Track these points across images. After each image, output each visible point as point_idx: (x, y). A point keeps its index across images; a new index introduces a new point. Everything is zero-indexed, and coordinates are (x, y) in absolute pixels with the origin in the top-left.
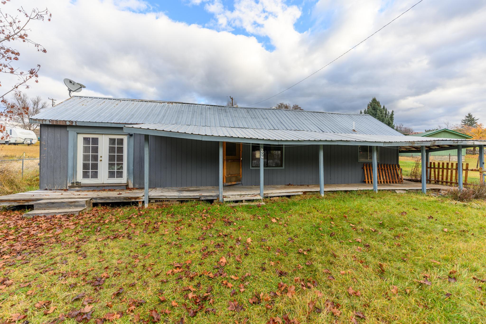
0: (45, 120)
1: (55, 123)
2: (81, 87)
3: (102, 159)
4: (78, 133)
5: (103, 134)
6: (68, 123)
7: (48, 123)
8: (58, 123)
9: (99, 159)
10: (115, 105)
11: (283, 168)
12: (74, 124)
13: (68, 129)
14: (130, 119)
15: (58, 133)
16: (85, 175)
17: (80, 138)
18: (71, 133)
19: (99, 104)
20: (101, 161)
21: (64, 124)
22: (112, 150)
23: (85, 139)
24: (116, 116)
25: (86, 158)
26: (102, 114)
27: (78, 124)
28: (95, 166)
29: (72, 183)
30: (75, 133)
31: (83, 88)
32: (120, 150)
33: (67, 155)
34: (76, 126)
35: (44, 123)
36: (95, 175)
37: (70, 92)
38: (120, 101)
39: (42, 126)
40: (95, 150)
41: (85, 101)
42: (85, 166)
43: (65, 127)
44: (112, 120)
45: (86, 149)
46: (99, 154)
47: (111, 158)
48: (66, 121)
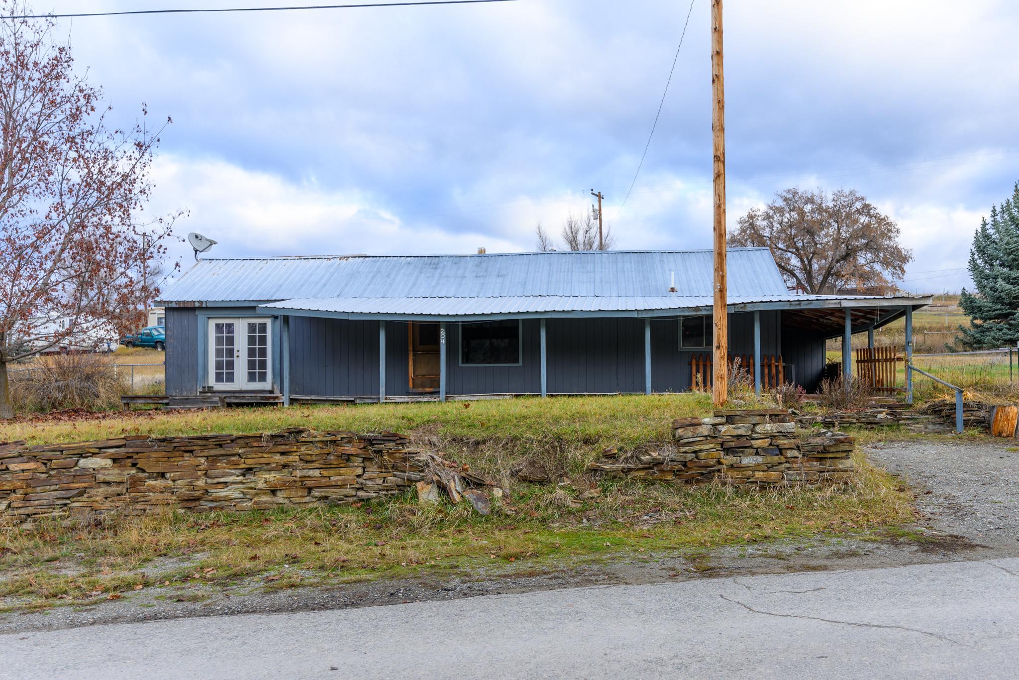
0: (172, 302)
1: (182, 306)
2: (211, 245)
3: (240, 354)
4: (209, 318)
5: (239, 318)
6: (197, 305)
7: (174, 305)
8: (186, 305)
9: (236, 354)
10: (257, 269)
11: (521, 364)
12: (204, 305)
13: (197, 313)
14: (275, 293)
15: (186, 318)
16: (219, 378)
17: (212, 324)
18: (201, 317)
19: (236, 270)
20: (238, 356)
21: (193, 306)
22: (251, 340)
23: (217, 325)
24: (257, 288)
25: (219, 353)
26: (239, 288)
27: (209, 305)
28: (231, 365)
29: (204, 387)
30: (206, 319)
31: (213, 245)
32: (263, 340)
33: (196, 349)
34: (207, 308)
35: (170, 306)
36: (231, 378)
37: (196, 253)
38: (265, 261)
39: (167, 309)
40: (231, 341)
41: (217, 267)
42: (219, 365)
43: (194, 309)
44: (251, 296)
45: (219, 341)
46: (236, 348)
47: (251, 352)
48: (194, 302)
